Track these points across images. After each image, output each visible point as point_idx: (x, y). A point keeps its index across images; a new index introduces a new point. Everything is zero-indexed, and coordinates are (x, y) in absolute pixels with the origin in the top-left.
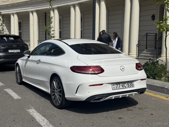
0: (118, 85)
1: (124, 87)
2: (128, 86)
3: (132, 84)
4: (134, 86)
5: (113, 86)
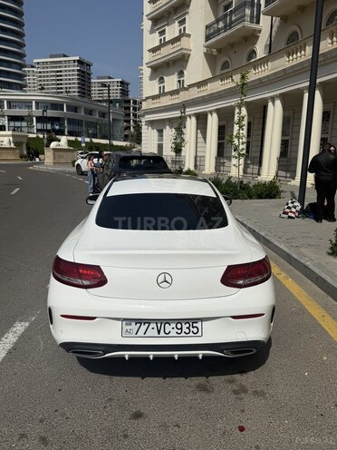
0: (144, 327)
1: (162, 333)
2: (179, 331)
3: (193, 327)
4: (199, 334)
5: (127, 327)
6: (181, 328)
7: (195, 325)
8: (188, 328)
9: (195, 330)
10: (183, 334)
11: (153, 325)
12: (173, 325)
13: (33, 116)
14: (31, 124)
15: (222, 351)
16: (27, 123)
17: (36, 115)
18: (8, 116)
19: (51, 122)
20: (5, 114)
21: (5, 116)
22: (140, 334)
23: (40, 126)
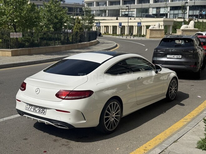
0: (31, 107)
1: (35, 111)
2: (39, 111)
4: (45, 114)
5: (27, 106)
6: (40, 110)
7: (44, 110)
8: (42, 111)
9: (44, 112)
10: (40, 113)
11: (33, 107)
12: (38, 108)
13: (187, 6)
14: (185, 11)
15: (52, 123)
16: (182, 11)
17: (189, 5)
18: (170, 7)
19: (199, 9)
20: (168, 6)
21: (168, 7)
22: (29, 109)
23: (191, 13)
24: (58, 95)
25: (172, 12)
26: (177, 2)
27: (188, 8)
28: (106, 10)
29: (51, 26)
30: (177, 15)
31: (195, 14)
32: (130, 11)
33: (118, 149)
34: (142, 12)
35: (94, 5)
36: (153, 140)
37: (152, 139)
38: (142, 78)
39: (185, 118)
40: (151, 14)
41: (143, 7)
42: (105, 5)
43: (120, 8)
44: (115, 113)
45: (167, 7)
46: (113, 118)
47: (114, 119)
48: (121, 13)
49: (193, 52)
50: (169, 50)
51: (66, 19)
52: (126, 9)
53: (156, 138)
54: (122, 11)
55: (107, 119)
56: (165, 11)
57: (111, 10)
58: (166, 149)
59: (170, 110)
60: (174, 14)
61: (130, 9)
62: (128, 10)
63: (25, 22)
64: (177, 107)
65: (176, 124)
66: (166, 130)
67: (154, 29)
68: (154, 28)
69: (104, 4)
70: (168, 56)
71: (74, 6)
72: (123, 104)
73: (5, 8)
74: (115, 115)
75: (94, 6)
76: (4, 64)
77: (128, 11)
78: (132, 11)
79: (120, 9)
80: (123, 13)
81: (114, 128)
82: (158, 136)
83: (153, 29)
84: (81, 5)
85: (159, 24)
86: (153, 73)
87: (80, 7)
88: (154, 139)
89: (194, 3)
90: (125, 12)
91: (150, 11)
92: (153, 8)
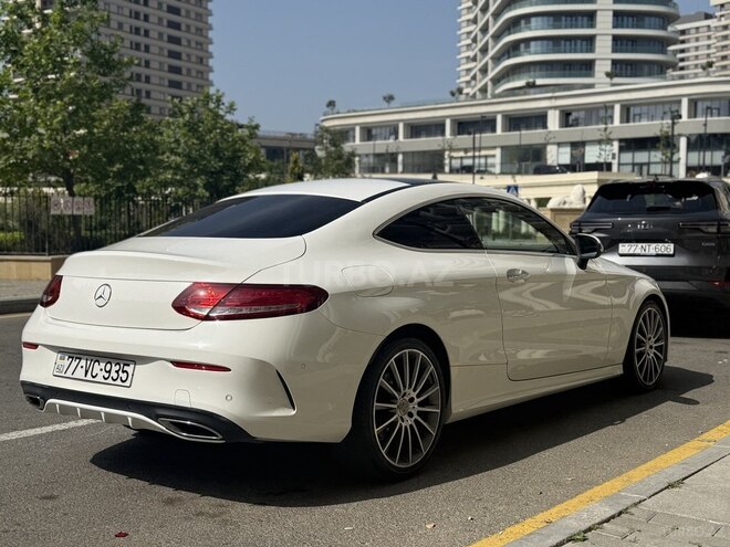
0: (74, 364)
2: (107, 375)
3: (123, 372)
4: (127, 383)
5: (60, 362)
6: (109, 372)
7: (126, 368)
8: (117, 372)
9: (124, 376)
10: (110, 381)
11: (83, 363)
12: (103, 365)
13: (680, 135)
14: (672, 154)
15: (156, 418)
16: (663, 154)
17: (688, 132)
18: (621, 140)
19: (724, 147)
20: (612, 137)
21: (612, 140)
22: (69, 374)
23: (695, 158)
24: (181, 306)
25: (627, 157)
26: (644, 123)
27: (683, 143)
28: (397, 154)
29: (198, 182)
30: (645, 168)
31: (708, 162)
32: (480, 157)
33: (429, 526)
34: (523, 159)
35: (354, 137)
36: (576, 500)
37: (572, 498)
38: (523, 272)
39: (705, 436)
40: (555, 164)
41: (523, 143)
42: (393, 137)
43: (446, 147)
44: (418, 396)
45: (609, 141)
46: (411, 415)
47: (416, 421)
48: (447, 161)
49: (718, 229)
50: (626, 224)
51: (251, 158)
52: (466, 151)
53: (589, 493)
54: (454, 154)
55: (384, 415)
56: (603, 153)
57: (413, 153)
58: (636, 505)
59: (644, 415)
60: (634, 164)
61: (480, 149)
62: (470, 154)
63: (104, 159)
64: (668, 408)
65: (670, 454)
66: (631, 473)
67: (566, 206)
68: (565, 203)
69: (391, 134)
70: (624, 248)
71: (286, 144)
72: (451, 364)
73: (36, 108)
74: (420, 404)
75: (354, 141)
76: (18, 298)
77: (474, 157)
78: (486, 157)
79: (444, 151)
80: (456, 164)
81: (414, 461)
82: (597, 489)
83: (562, 206)
84: (310, 141)
85: (584, 192)
86: (570, 265)
87: (306, 145)
88: (582, 497)
89: (705, 125)
90: (462, 158)
91: (549, 156)
92: (559, 144)
